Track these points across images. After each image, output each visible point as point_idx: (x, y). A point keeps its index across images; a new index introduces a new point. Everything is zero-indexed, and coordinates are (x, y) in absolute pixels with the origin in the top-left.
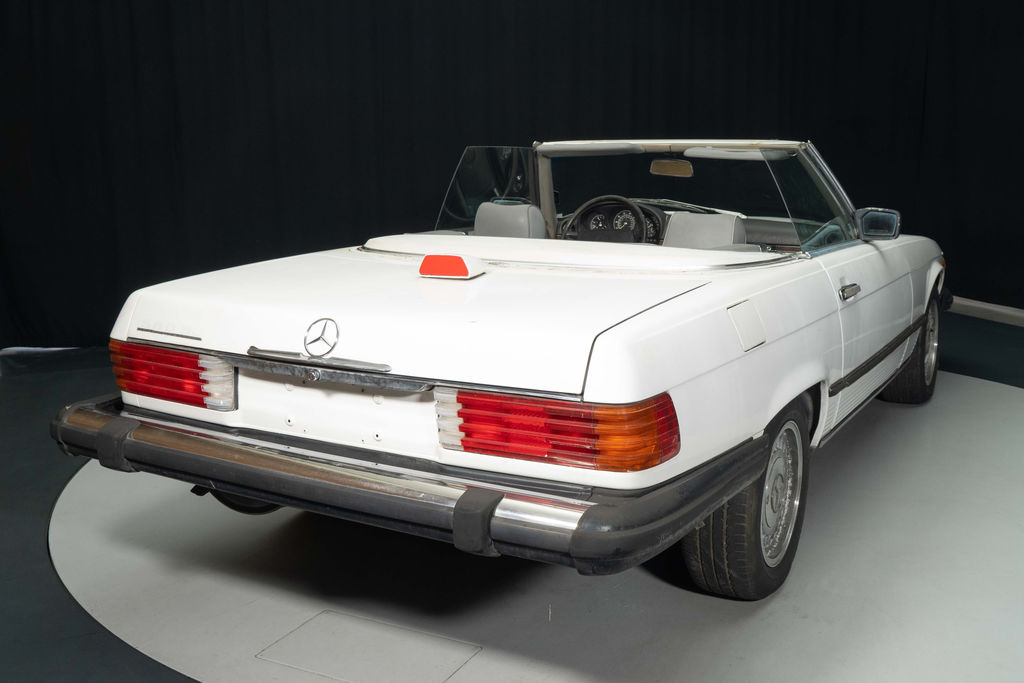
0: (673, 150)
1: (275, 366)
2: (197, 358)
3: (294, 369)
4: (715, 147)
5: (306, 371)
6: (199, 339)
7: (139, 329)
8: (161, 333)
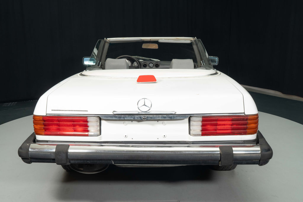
0: (151, 40)
1: (126, 117)
2: (87, 118)
3: (135, 117)
4: (165, 39)
5: (140, 117)
6: (87, 111)
7: (52, 110)
8: (66, 111)
